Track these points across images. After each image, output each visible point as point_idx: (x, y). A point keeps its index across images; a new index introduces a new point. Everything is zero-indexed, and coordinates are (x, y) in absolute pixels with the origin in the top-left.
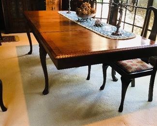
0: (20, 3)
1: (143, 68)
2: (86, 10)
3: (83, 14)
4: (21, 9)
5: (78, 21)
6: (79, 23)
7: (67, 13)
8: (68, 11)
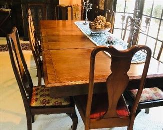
0: (40, 11)
1: (156, 98)
2: (100, 25)
3: (96, 29)
4: (40, 17)
5: (92, 35)
6: (91, 39)
7: (84, 24)
8: (84, 22)
